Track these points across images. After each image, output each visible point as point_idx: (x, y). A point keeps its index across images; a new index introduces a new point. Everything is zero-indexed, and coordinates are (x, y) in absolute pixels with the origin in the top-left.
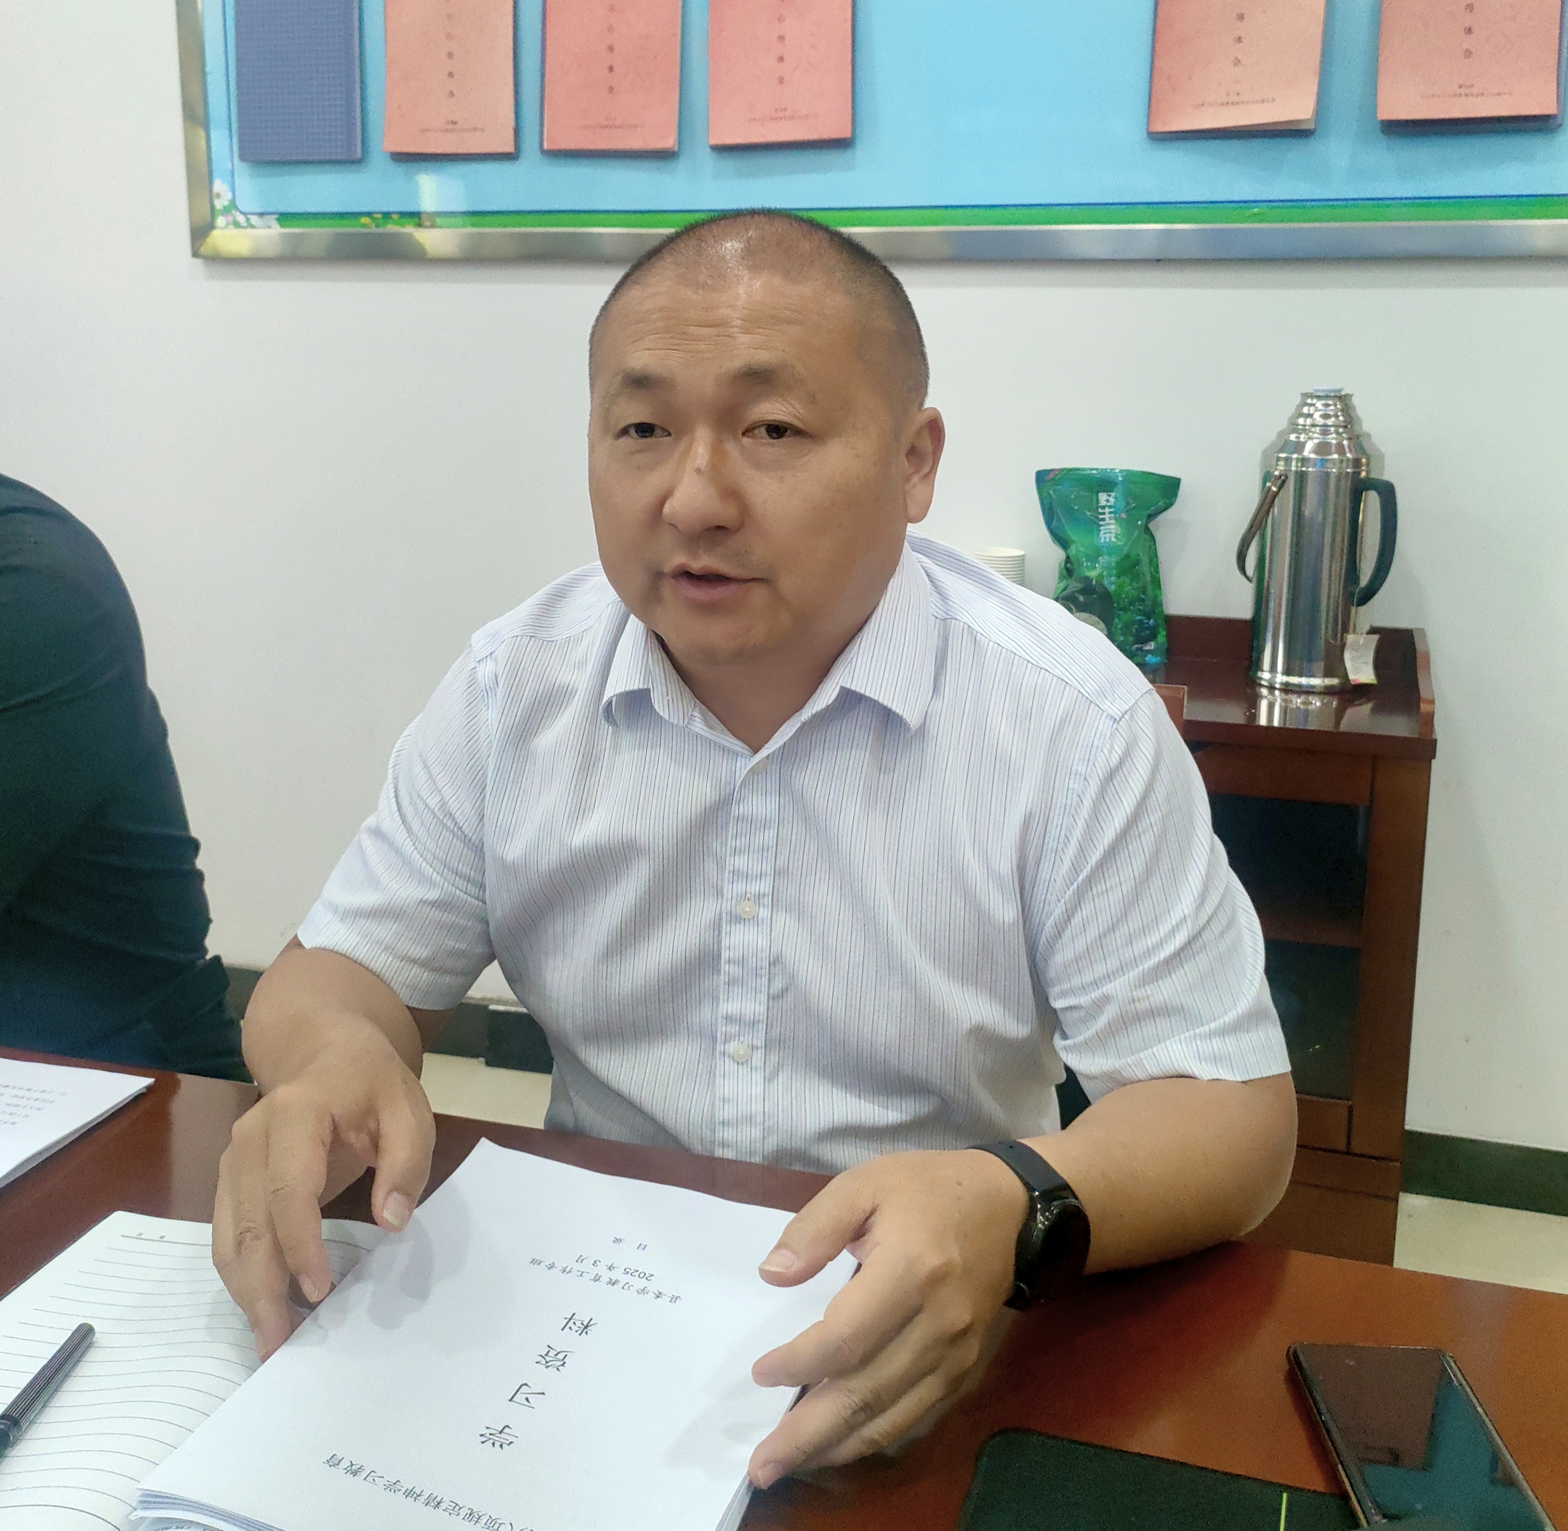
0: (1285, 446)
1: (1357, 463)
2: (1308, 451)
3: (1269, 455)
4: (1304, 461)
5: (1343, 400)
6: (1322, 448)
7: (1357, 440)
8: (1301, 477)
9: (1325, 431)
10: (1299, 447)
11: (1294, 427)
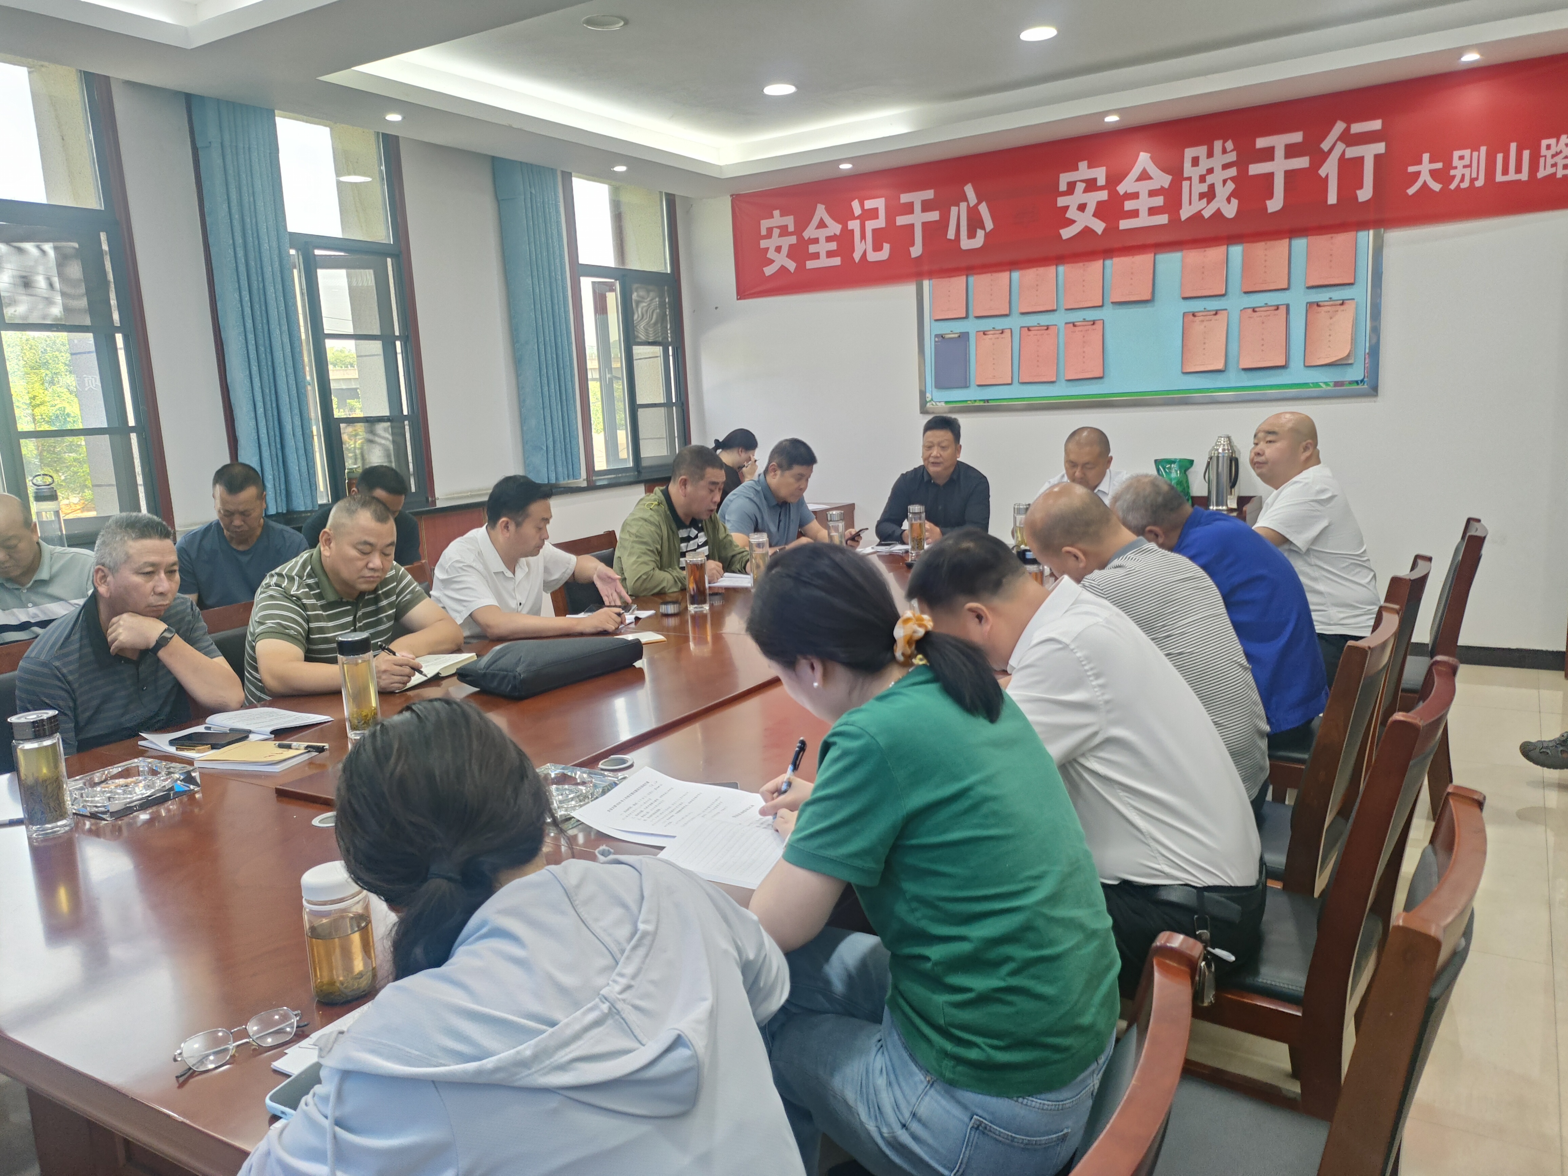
0: (1213, 449)
1: (1232, 453)
2: (1220, 450)
3: (1210, 452)
4: (1219, 453)
5: (1229, 438)
6: (1224, 450)
7: (1232, 447)
8: (1218, 457)
9: (1224, 445)
10: (1217, 450)
11: (1216, 445)
